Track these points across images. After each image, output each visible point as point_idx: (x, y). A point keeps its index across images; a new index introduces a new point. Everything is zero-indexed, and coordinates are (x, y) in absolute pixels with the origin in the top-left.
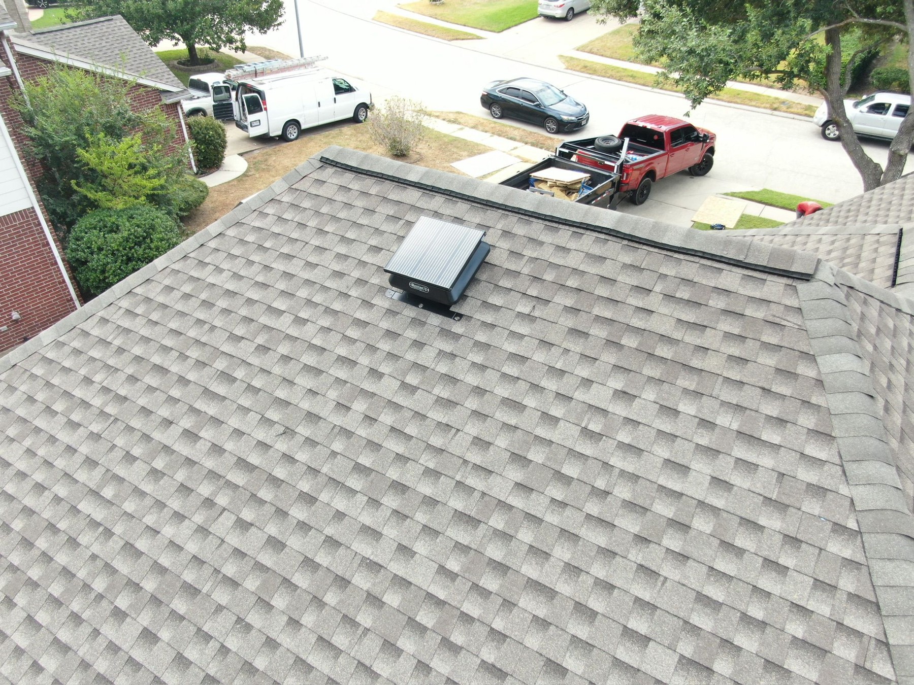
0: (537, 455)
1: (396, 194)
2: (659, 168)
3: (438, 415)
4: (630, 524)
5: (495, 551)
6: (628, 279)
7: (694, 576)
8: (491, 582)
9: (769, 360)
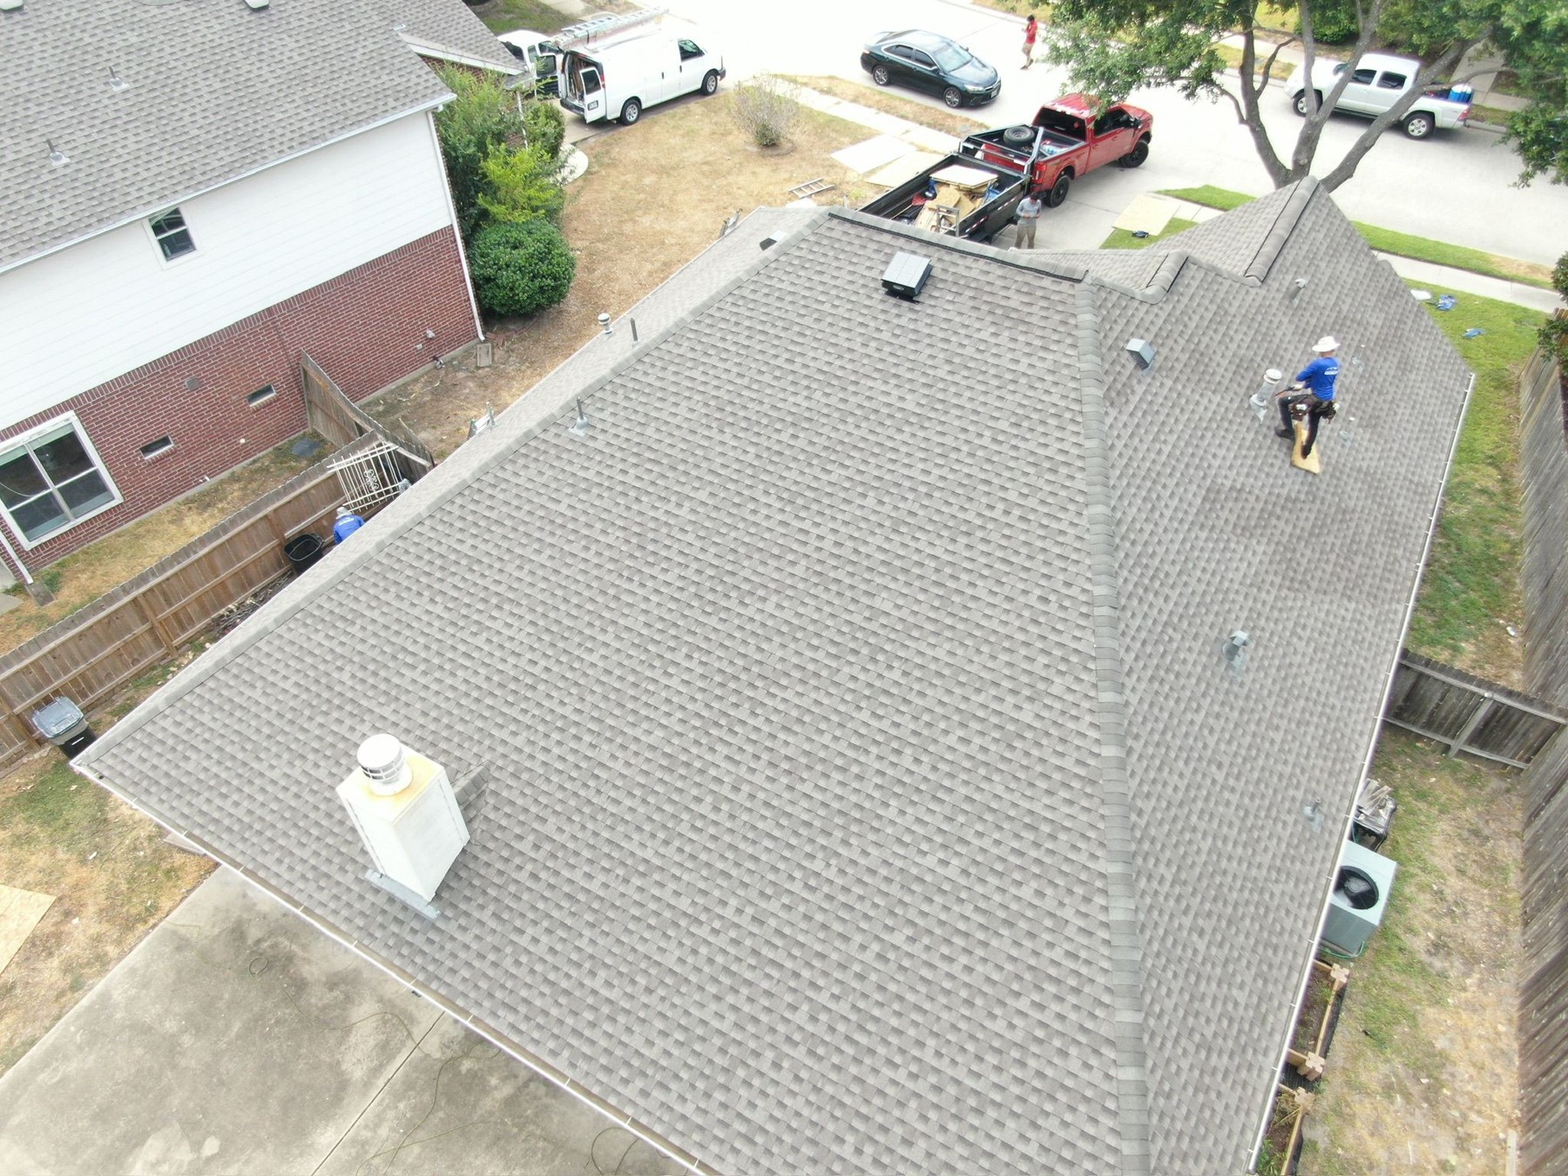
0: (957, 360)
1: (877, 237)
2: (1078, 165)
3: (912, 347)
4: (995, 382)
5: (940, 396)
6: (1000, 282)
7: (1018, 398)
8: (939, 406)
9: (1058, 317)
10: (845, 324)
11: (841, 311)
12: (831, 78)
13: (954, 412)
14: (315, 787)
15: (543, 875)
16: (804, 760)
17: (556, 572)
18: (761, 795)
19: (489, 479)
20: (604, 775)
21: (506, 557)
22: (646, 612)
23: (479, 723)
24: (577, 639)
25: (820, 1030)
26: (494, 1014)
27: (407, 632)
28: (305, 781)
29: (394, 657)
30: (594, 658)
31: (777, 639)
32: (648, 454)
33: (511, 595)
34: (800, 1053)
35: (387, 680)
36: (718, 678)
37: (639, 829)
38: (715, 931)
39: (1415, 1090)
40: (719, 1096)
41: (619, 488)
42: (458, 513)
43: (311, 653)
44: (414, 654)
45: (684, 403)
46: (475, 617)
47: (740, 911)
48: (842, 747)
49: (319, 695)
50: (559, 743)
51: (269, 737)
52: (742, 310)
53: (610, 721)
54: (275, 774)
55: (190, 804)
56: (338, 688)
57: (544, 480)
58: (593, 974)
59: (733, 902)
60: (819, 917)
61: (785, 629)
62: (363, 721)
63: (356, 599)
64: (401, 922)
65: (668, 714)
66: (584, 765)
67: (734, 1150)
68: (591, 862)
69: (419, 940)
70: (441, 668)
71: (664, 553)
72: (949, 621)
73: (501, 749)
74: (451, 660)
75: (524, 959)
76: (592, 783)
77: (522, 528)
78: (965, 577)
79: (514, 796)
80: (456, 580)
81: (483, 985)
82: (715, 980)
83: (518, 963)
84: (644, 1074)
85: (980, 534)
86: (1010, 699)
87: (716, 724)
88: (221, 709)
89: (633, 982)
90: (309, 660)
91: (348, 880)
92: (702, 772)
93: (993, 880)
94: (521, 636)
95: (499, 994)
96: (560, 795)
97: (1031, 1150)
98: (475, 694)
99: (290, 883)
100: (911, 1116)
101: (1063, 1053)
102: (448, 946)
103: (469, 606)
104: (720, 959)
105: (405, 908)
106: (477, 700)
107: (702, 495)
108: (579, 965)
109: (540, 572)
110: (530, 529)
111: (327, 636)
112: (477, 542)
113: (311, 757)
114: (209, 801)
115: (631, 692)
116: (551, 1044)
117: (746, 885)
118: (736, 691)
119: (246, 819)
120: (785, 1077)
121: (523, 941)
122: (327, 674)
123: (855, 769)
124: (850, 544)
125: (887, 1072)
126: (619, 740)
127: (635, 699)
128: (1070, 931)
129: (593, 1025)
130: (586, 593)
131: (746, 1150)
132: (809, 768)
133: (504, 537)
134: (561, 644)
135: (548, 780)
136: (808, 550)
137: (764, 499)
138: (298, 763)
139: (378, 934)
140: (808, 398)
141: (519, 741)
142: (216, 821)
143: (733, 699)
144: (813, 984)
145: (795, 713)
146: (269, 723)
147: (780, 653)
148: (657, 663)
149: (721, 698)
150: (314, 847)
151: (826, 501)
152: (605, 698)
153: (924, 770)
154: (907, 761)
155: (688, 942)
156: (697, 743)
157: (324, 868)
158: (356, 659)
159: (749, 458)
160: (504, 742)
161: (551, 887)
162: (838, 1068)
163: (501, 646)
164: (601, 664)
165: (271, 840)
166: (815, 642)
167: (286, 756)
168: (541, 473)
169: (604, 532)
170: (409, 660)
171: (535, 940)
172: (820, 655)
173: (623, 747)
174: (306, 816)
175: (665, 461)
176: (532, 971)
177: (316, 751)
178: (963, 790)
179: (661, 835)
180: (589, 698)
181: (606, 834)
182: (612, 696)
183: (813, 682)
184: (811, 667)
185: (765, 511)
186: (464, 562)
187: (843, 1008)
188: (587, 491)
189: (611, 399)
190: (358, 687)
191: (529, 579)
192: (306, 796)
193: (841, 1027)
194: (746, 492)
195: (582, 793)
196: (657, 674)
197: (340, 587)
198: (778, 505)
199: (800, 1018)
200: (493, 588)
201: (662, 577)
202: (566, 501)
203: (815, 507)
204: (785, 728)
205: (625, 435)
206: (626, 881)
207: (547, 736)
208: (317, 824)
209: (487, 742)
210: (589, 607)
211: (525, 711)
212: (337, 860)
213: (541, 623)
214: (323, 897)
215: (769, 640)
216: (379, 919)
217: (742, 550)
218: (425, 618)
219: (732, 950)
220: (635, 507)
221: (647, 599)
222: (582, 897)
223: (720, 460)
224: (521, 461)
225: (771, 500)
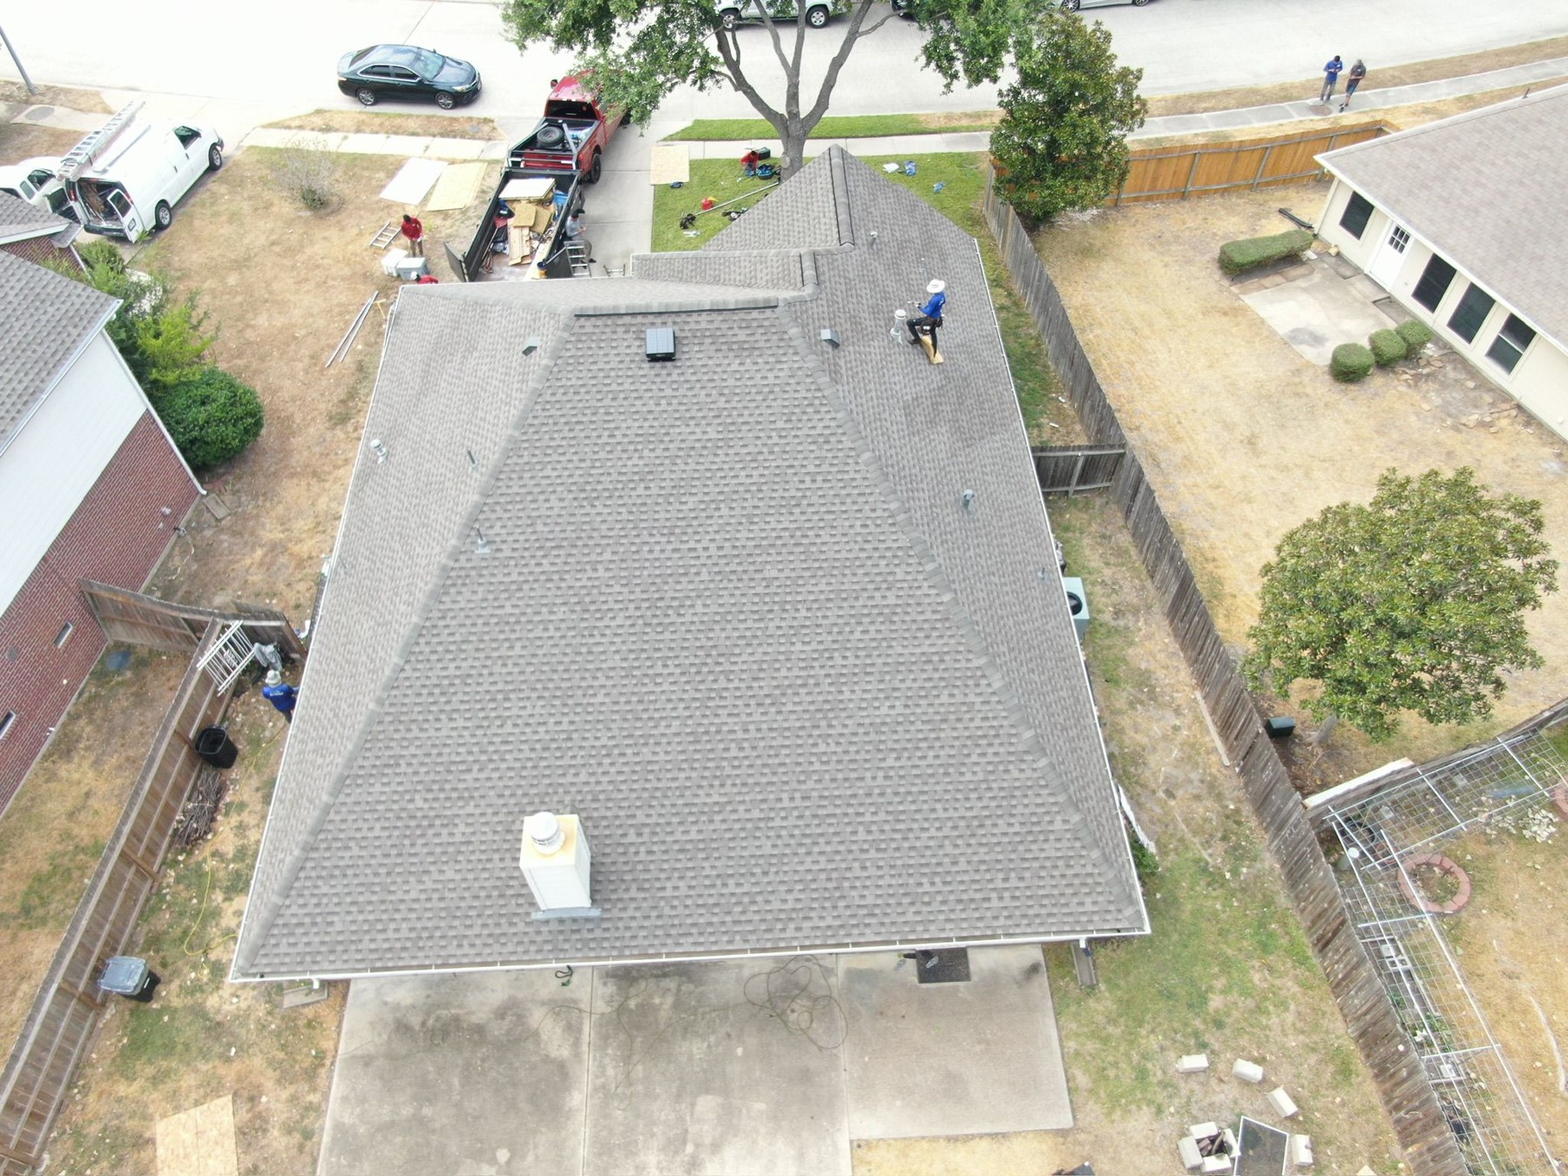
0: (726, 391)
3: (690, 393)
8: (732, 428)
10: (635, 395)
11: (626, 386)
12: (319, 112)
13: (744, 428)
14: (451, 886)
15: (655, 848)
16: (777, 692)
17: (534, 655)
18: (764, 726)
19: (435, 614)
20: (656, 767)
21: (489, 663)
22: (617, 652)
23: (547, 781)
24: (580, 692)
25: (876, 835)
26: (678, 944)
27: (447, 750)
28: (440, 886)
29: (449, 772)
30: (600, 699)
31: (717, 627)
32: (549, 544)
33: (511, 687)
34: (873, 854)
35: (454, 789)
36: (693, 670)
37: (700, 787)
38: (784, 818)
39: (1143, 697)
40: (842, 904)
41: (543, 577)
42: (427, 649)
43: (378, 802)
44: (463, 762)
45: (553, 497)
46: (493, 714)
47: (792, 799)
48: (796, 672)
49: (408, 827)
50: (612, 764)
51: (389, 874)
52: (552, 412)
53: (638, 733)
54: (413, 895)
55: (358, 951)
56: (419, 814)
57: (480, 596)
58: (725, 885)
59: (785, 796)
60: (840, 776)
61: (717, 618)
62: (456, 825)
63: (388, 748)
64: (578, 931)
65: (674, 709)
66: (638, 768)
67: (867, 925)
68: (681, 823)
69: (598, 933)
70: (491, 760)
71: (605, 607)
72: (816, 565)
73: (573, 789)
74: (496, 752)
75: (676, 903)
76: (650, 777)
77: (486, 638)
78: (810, 533)
79: (603, 812)
80: (460, 696)
81: (660, 932)
82: (801, 845)
83: (674, 907)
84: (791, 919)
85: (805, 502)
86: (877, 594)
87: (710, 698)
88: (332, 876)
89: (753, 874)
90: (381, 807)
91: (521, 927)
92: (718, 732)
93: (923, 702)
94: (538, 710)
95: (673, 932)
96: (634, 795)
97: (1017, 828)
98: (529, 764)
99: (478, 955)
100: (949, 849)
101: (1007, 771)
102: (621, 924)
103: (482, 709)
104: (796, 832)
105: (575, 920)
106: (534, 767)
107: (607, 556)
108: (713, 886)
109: (522, 661)
110: (494, 636)
111: (384, 784)
112: (458, 663)
113: (432, 868)
114: (372, 940)
115: (640, 707)
116: (725, 938)
117: (786, 783)
118: (711, 672)
119: (413, 935)
120: (872, 871)
121: (669, 893)
122: (404, 809)
123: (812, 681)
124: (727, 544)
125: (925, 835)
126: (652, 741)
127: (646, 710)
128: (977, 707)
129: (743, 912)
130: (566, 659)
131: (873, 921)
132: (784, 694)
133: (477, 650)
134: (570, 702)
135: (620, 791)
136: (703, 561)
137: (653, 540)
138: (425, 878)
139: (567, 946)
140: (641, 458)
141: (583, 777)
142: (390, 949)
143: (711, 678)
144: (858, 814)
145: (755, 667)
146: (381, 865)
147: (724, 635)
148: (646, 681)
149: (703, 681)
150: (479, 922)
151: (695, 523)
152: (625, 720)
153: (851, 661)
154: (839, 661)
155: (771, 833)
156: (704, 716)
157: (498, 931)
158: (419, 787)
159: (625, 516)
160: (573, 784)
161: (666, 852)
162: (897, 849)
163: (528, 724)
164: (607, 700)
165: (442, 937)
166: (742, 617)
167: (412, 879)
168: (475, 592)
169: (551, 612)
170: (462, 767)
171: (676, 888)
172: (750, 624)
173: (658, 744)
174: (458, 908)
175: (565, 543)
176: (686, 907)
177: (434, 863)
178: (880, 661)
179: (717, 783)
180: (613, 726)
181: (680, 802)
182: (629, 716)
183: (755, 642)
184: (748, 634)
185: (657, 548)
186: (457, 681)
187: (882, 816)
188: (520, 589)
189: (493, 516)
190: (435, 805)
191: (516, 670)
192: (448, 895)
193: (887, 827)
194: (637, 540)
195: (648, 786)
196: (651, 687)
197: (368, 745)
198: (664, 539)
199: (862, 835)
200: (493, 688)
201: (613, 624)
202: (508, 604)
203: (690, 530)
204: (755, 679)
205: (522, 538)
206: (711, 821)
207: (600, 764)
208: (470, 907)
209: (561, 790)
210: (575, 667)
211: (574, 757)
212: (503, 921)
213: (546, 694)
214: (510, 947)
215: (712, 630)
216: (561, 938)
217: (658, 580)
218: (454, 734)
219: (801, 823)
220: (563, 585)
221: (612, 643)
222: (689, 846)
223: (604, 527)
224: (453, 590)
225: (658, 538)
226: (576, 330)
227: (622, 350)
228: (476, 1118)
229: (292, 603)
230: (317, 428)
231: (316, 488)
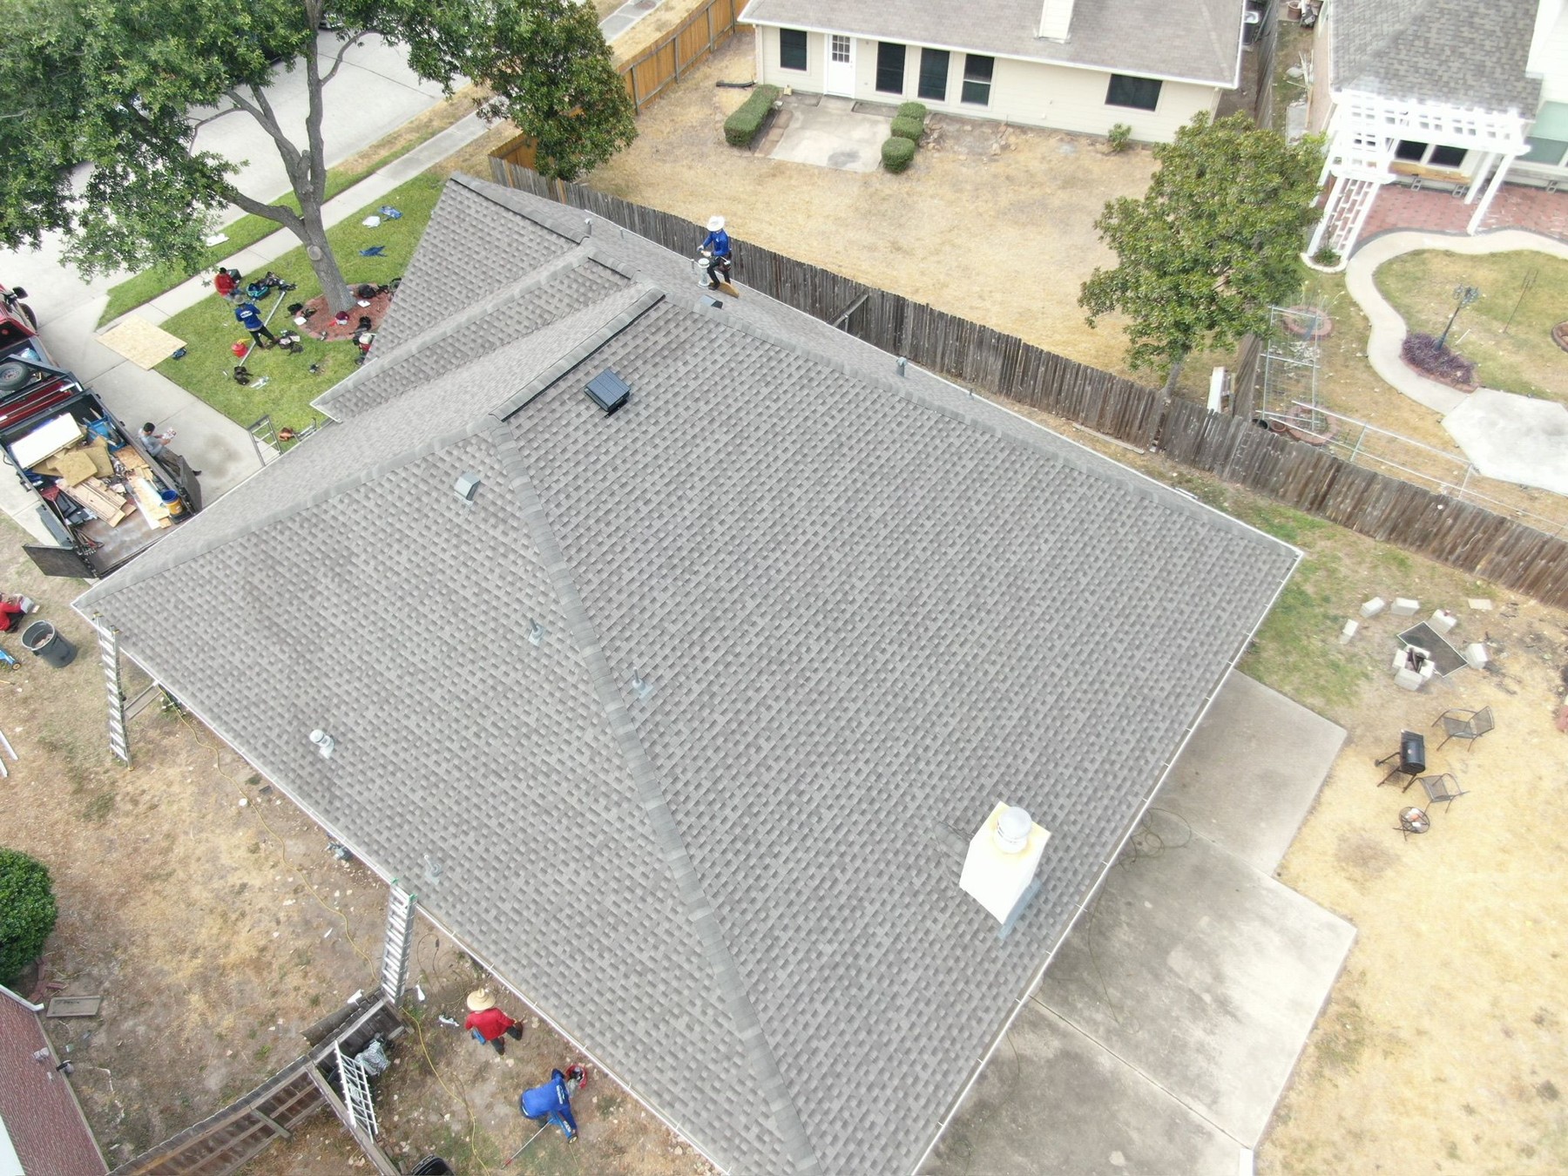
0: (697, 395)
3: (671, 418)
4: (727, 381)
5: (724, 417)
6: (639, 341)
7: (746, 374)
8: (733, 421)
10: (628, 452)
11: (614, 450)
13: (742, 414)
14: (923, 984)
15: (1020, 794)
16: (972, 598)
17: (783, 737)
18: (990, 632)
19: (666, 783)
20: (957, 735)
21: (754, 779)
22: (839, 673)
23: (899, 826)
24: (847, 733)
25: (1128, 639)
26: (1104, 845)
27: (800, 884)
28: (916, 994)
29: (821, 899)
30: (866, 722)
31: (885, 588)
32: (695, 636)
33: (793, 781)
34: (1138, 654)
35: (841, 908)
36: (904, 636)
37: (999, 718)
38: (1069, 684)
40: (1157, 707)
41: (720, 668)
42: (693, 819)
43: (796, 986)
44: (823, 880)
45: (655, 594)
46: (804, 817)
47: (1059, 666)
48: (968, 572)
49: (841, 978)
50: (928, 763)
51: (869, 1032)
52: (575, 521)
53: (919, 721)
54: (905, 1025)
55: (915, 1120)
56: (838, 958)
57: (686, 732)
58: (1085, 771)
59: (1053, 668)
60: (1068, 620)
61: (879, 580)
62: (874, 934)
63: (753, 934)
64: (1039, 911)
65: (923, 678)
66: (947, 748)
67: (1183, 705)
68: (1015, 757)
69: (1053, 897)
70: (842, 855)
71: (793, 647)
72: (899, 481)
73: (924, 811)
74: (838, 844)
75: (1072, 818)
76: (962, 745)
77: (730, 761)
78: (871, 459)
79: (961, 806)
80: (763, 830)
81: (1086, 850)
82: (1096, 692)
83: (1075, 822)
84: (1143, 750)
85: (843, 439)
86: (958, 468)
87: (937, 646)
88: (830, 1088)
89: (1093, 744)
90: (803, 988)
91: (1003, 955)
92: (968, 665)
93: (1059, 520)
94: (834, 778)
95: (1093, 840)
96: (966, 770)
97: (1187, 555)
98: (874, 826)
99: (999, 1010)
100: (1171, 606)
101: (1145, 523)
102: (1058, 874)
103: (791, 821)
104: (1085, 686)
105: (1030, 906)
106: (879, 825)
107: (751, 604)
108: (1080, 779)
109: (778, 752)
110: (734, 753)
111: (783, 967)
112: (730, 804)
113: (895, 988)
114: (917, 1098)
115: (900, 700)
116: (1124, 807)
117: (1044, 658)
118: (917, 626)
119: (940, 1055)
120: (1150, 666)
121: (1061, 815)
122: (822, 968)
123: (984, 570)
124: (826, 517)
125: (1149, 611)
126: (934, 718)
127: (906, 698)
128: (1089, 494)
129: (1115, 777)
130: (809, 717)
131: (1183, 699)
132: (978, 596)
133: (733, 778)
134: (849, 746)
135: (954, 778)
136: (823, 544)
137: (770, 562)
138: (899, 1002)
139: (1044, 932)
140: (690, 501)
141: (920, 795)
142: (937, 1087)
143: (921, 630)
144: (1104, 635)
145: (940, 593)
146: (856, 1033)
147: (896, 589)
148: (883, 676)
149: (919, 638)
150: (972, 986)
151: (786, 520)
152: (900, 720)
153: (992, 531)
154: (985, 538)
155: (1073, 704)
156: (947, 663)
157: (991, 977)
158: (814, 937)
159: (730, 560)
160: (919, 807)
161: (1028, 789)
162: (1146, 636)
163: (838, 797)
164: (872, 718)
165: (961, 1030)
166: (893, 564)
167: (890, 1014)
168: (678, 733)
169: (758, 690)
170: (827, 884)
171: (1061, 807)
172: (904, 565)
173: (940, 715)
174: (947, 994)
175: (707, 624)
176: (1081, 812)
177: (892, 982)
178: (1007, 516)
179: (1005, 704)
180: (897, 734)
181: (999, 743)
182: (900, 715)
183: (921, 575)
184: (910, 573)
185: (781, 564)
186: (746, 820)
187: (1117, 623)
188: (713, 695)
189: (622, 654)
190: (841, 936)
191: (782, 763)
192: (928, 994)
193: (1126, 628)
194: (760, 572)
195: (967, 753)
196: (891, 678)
197: (735, 950)
198: (778, 553)
199: (1120, 648)
200: (780, 797)
201: (813, 655)
202: (716, 716)
203: (789, 529)
204: (949, 603)
205: (667, 651)
206: (1031, 735)
207: (920, 772)
208: (954, 984)
209: (916, 821)
210: (822, 717)
211: (897, 786)
212: (986, 965)
213: (825, 759)
214: (1012, 979)
215: (884, 593)
216: (1034, 930)
217: (809, 589)
218: (791, 865)
219: (1080, 677)
220: (743, 659)
221: (829, 670)
222: (1038, 769)
223: (722, 583)
224: (658, 749)
225: (773, 556)
226: (517, 433)
227: (576, 422)
228: (1067, 1161)
229: (303, 1003)
230: (84, 839)
231: (171, 889)
